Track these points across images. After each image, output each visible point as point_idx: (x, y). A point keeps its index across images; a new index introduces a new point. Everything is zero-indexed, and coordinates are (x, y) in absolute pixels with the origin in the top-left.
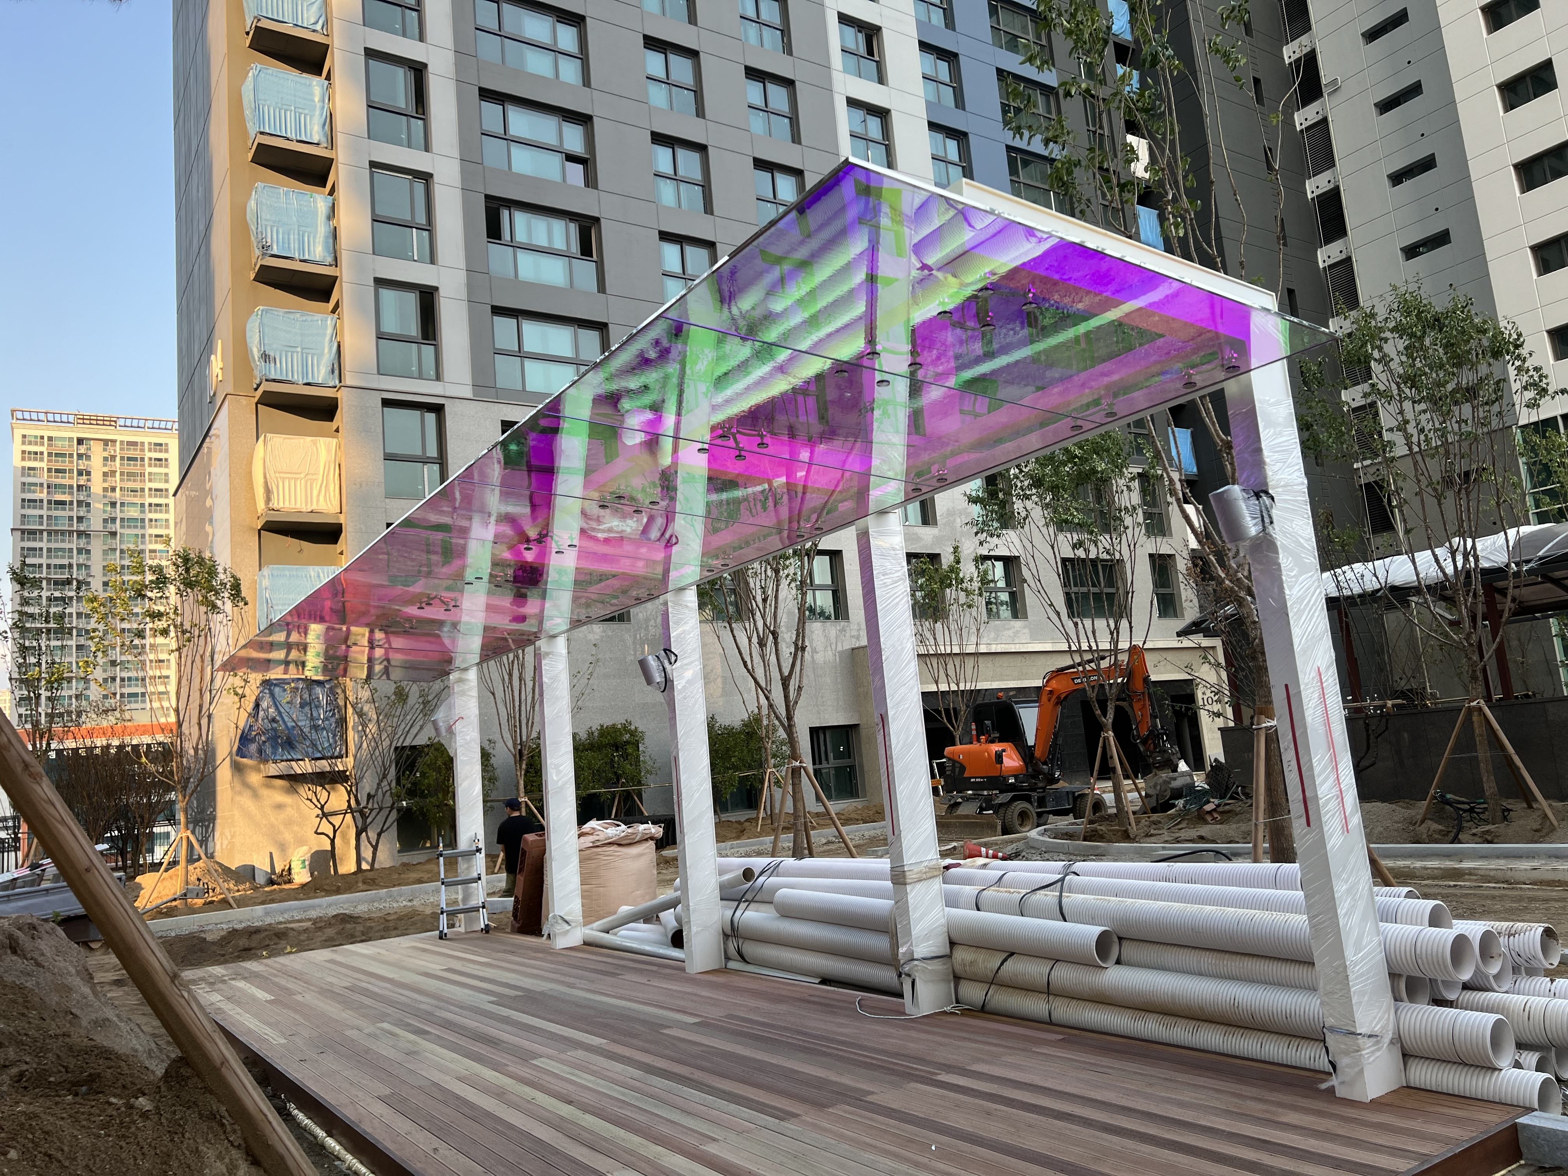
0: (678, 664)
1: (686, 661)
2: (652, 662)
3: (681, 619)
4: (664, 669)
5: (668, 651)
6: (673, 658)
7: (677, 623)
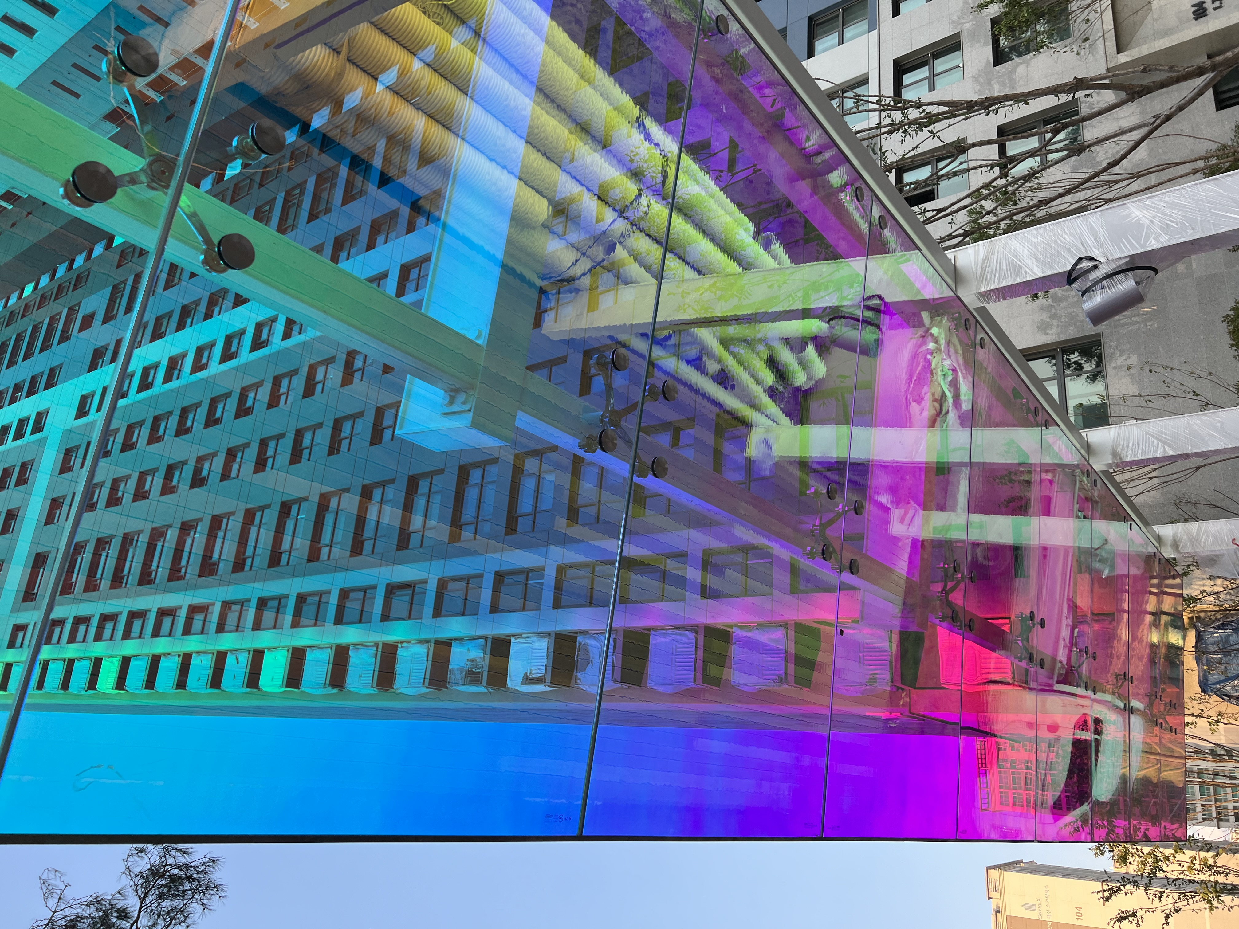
0: (1096, 253)
1: (1090, 241)
2: (1098, 299)
3: (1009, 264)
4: (1109, 276)
5: (1070, 277)
6: (1085, 264)
7: (1017, 270)
